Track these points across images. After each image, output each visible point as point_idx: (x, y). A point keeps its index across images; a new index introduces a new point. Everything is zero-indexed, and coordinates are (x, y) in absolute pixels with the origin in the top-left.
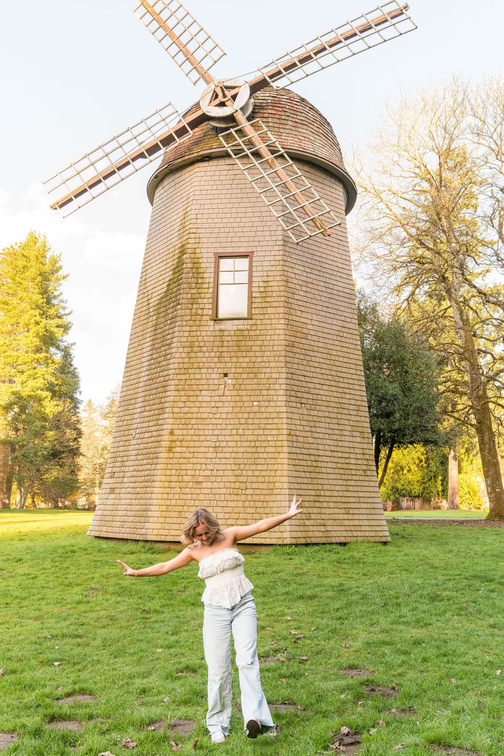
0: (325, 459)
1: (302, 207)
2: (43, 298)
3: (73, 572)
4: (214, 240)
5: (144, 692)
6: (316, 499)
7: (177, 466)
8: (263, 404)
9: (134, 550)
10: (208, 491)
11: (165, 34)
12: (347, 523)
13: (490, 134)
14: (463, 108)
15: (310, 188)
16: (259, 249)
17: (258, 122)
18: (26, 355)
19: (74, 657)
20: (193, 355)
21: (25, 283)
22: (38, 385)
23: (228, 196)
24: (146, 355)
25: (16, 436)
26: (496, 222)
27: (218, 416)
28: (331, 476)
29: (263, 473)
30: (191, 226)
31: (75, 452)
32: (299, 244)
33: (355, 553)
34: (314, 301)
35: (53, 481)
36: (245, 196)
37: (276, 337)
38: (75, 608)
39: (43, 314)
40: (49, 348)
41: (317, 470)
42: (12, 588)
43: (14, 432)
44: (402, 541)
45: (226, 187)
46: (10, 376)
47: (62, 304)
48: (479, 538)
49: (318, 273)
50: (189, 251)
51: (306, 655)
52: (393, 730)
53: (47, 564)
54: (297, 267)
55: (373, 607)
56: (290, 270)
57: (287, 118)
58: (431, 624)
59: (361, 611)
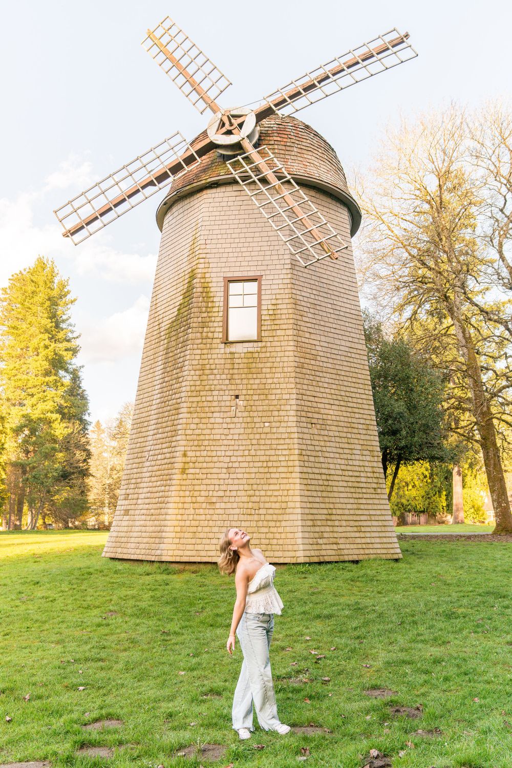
0: (336, 478)
1: (310, 231)
2: (52, 322)
3: (91, 594)
4: (223, 265)
5: (171, 716)
6: (328, 517)
7: (190, 488)
8: (274, 424)
9: (150, 571)
10: (221, 511)
11: (172, 65)
12: (358, 541)
13: (488, 156)
14: (462, 132)
15: (316, 212)
16: (268, 272)
17: (264, 149)
18: (36, 378)
19: (98, 681)
20: (205, 377)
21: (34, 308)
22: (48, 408)
23: (235, 222)
24: (157, 378)
25: (26, 458)
26: (496, 242)
27: (230, 437)
28: (342, 495)
29: (276, 493)
30: (200, 251)
31: (85, 473)
32: (308, 267)
33: (369, 572)
34: (322, 323)
35: (63, 502)
36: (253, 221)
37: (286, 359)
38: (95, 631)
39: (51, 338)
40: (58, 372)
41: (329, 489)
42: (32, 612)
43: (24, 455)
44: (413, 557)
45: (234, 213)
46: (20, 399)
47: (70, 328)
48: (487, 553)
49: (325, 295)
50: (199, 276)
51: (328, 676)
52: (422, 752)
53: (65, 587)
54: (305, 289)
55: (390, 626)
56: (298, 292)
57: (292, 145)
58: (449, 642)
59: (378, 630)
